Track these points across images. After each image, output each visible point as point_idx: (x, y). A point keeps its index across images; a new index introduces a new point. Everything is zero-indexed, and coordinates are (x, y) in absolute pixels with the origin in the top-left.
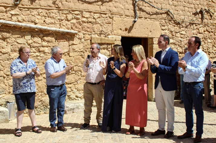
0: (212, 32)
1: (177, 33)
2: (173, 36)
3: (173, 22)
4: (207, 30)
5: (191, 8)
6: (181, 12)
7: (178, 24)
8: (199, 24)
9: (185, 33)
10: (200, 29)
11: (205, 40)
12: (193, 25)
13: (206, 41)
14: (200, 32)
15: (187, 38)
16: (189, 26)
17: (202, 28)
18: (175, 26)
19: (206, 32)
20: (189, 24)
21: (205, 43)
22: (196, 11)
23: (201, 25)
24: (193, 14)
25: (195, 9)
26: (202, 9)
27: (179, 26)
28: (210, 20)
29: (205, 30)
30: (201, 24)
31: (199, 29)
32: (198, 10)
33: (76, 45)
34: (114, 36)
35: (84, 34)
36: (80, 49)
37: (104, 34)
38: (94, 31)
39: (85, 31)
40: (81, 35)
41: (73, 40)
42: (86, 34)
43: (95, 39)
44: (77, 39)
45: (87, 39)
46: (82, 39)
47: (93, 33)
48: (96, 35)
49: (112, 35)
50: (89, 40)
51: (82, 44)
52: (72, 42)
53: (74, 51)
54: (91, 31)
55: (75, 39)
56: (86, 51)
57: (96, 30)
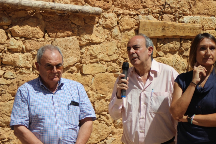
33: (100, 43)
34: (198, 17)
35: (118, 15)
36: (109, 56)
37: (171, 13)
38: (145, 7)
39: (121, 8)
40: (111, 17)
41: (90, 33)
42: (123, 14)
43: (149, 27)
44: (101, 28)
45: (126, 27)
46: (113, 28)
47: (143, 11)
48: (151, 16)
49: (194, 14)
50: (133, 31)
51: (115, 41)
52: (87, 37)
53: (95, 60)
54: (136, 7)
55: (95, 28)
56: (125, 59)
57: (151, 2)
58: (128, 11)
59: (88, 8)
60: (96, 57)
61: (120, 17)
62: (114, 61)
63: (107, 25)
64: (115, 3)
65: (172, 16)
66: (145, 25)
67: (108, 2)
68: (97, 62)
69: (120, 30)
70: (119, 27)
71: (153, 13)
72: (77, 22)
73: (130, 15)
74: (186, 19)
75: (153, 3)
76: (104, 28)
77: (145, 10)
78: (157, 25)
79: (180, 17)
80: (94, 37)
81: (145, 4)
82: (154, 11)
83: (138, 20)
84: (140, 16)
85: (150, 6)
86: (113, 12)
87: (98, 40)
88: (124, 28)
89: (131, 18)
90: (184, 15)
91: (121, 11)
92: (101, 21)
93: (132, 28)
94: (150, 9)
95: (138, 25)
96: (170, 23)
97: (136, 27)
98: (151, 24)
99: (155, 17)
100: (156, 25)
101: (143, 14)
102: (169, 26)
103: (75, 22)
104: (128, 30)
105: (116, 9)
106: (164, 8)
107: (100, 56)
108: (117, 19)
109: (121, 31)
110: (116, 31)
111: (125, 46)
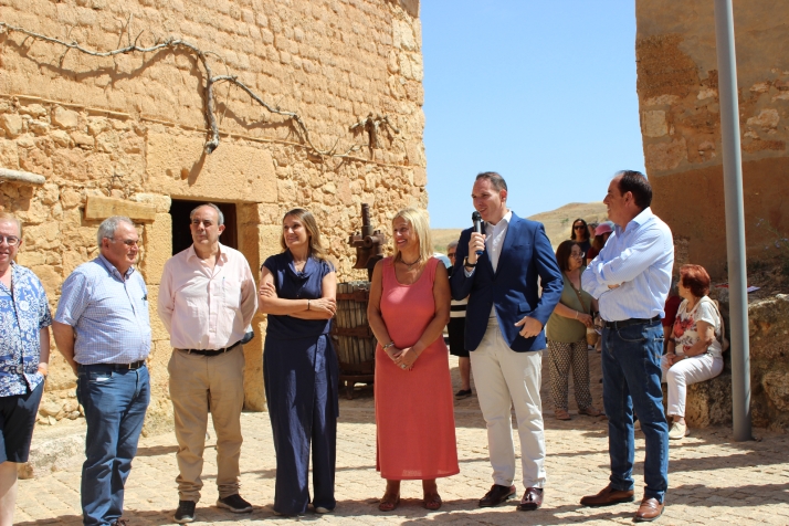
0: (394, 187)
1: (315, 187)
2: (308, 197)
3: (305, 153)
4: (383, 182)
5: (345, 111)
6: (322, 122)
7: (317, 159)
8: (364, 162)
9: (334, 187)
10: (366, 177)
11: (381, 212)
12: (349, 164)
13: (382, 215)
14: (368, 186)
15: (338, 204)
16: (342, 167)
17: (371, 175)
18: (309, 167)
19: (381, 189)
20: (341, 160)
21: (380, 220)
22: (358, 121)
23: (369, 166)
24: (350, 130)
25: (354, 114)
26: (371, 115)
27: (319, 166)
28: (389, 149)
29: (379, 181)
30: (368, 162)
31: (364, 179)
32: (364, 120)
33: (38, 224)
34: (151, 195)
35: (60, 187)
36: (49, 241)
37: (121, 188)
38: (91, 178)
39: (64, 177)
40: (52, 190)
41: (26, 208)
42: (66, 186)
43: (98, 205)
44: (39, 203)
45: (71, 204)
46: (53, 204)
47: (89, 183)
48: (98, 190)
49: (146, 191)
50: (77, 209)
51: (55, 222)
52: (22, 214)
53: (32, 247)
54: (81, 178)
55: (31, 203)
56: (67, 246)
57: (98, 172)
58: (71, 183)
59: (28, 176)
60: (33, 243)
61: (63, 190)
62: (54, 249)
63: (47, 199)
64: (56, 170)
65: (122, 193)
66: (93, 202)
67: (48, 168)
68: (34, 250)
69: (62, 207)
70: (61, 203)
71: (100, 187)
72: (12, 193)
73: (75, 187)
74: (138, 196)
75: (101, 173)
76: (43, 202)
77: (92, 181)
79: (131, 194)
80: (31, 215)
81: (91, 174)
82: (102, 184)
83: (84, 194)
84: (86, 190)
85: (97, 178)
86: (54, 183)
87: (35, 220)
88: (68, 205)
89: (76, 191)
90: (135, 191)
91: (63, 182)
92: (40, 194)
93: (77, 205)
94: (98, 181)
95: (85, 202)
96: (121, 201)
97: (82, 204)
98: (101, 200)
99: (103, 192)
100: (106, 203)
101: (89, 187)
102: (120, 205)
103: (8, 193)
104: (72, 207)
105: (58, 179)
106: (113, 181)
107: (39, 242)
108: (58, 192)
109: (63, 209)
110: (57, 208)
111: (69, 229)
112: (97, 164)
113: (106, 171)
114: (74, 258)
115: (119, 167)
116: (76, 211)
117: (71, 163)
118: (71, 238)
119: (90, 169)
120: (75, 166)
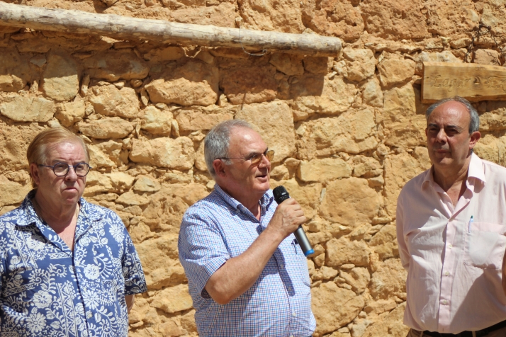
33: (336, 115)
35: (378, 53)
36: (357, 141)
37: (493, 48)
38: (435, 34)
39: (384, 36)
40: (361, 58)
41: (317, 92)
42: (388, 50)
43: (445, 78)
44: (339, 81)
45: (395, 78)
46: (366, 80)
47: (430, 43)
48: (448, 54)
50: (409, 86)
51: (369, 109)
52: (309, 100)
53: (327, 152)
54: (415, 35)
55: (326, 82)
56: (392, 147)
57: (448, 24)
58: (398, 44)
59: (311, 39)
60: (328, 145)
61: (381, 57)
62: (367, 153)
63: (353, 74)
64: (370, 26)
65: (494, 53)
66: (436, 73)
67: (355, 25)
69: (381, 84)
70: (379, 78)
71: (452, 48)
72: (288, 69)
73: (403, 51)
75: (453, 25)
76: (346, 80)
77: (436, 39)
78: (462, 74)
80: (324, 101)
81: (435, 27)
82: (456, 43)
83: (421, 62)
84: (425, 54)
85: (446, 32)
86: (365, 47)
87: (332, 108)
88: (390, 81)
89: (406, 58)
91: (382, 44)
92: (340, 66)
93: (407, 80)
94: (446, 39)
95: (420, 72)
96: (492, 66)
97: (417, 77)
98: (450, 70)
99: (457, 56)
101: (431, 50)
102: (488, 76)
103: (283, 69)
104: (399, 84)
105: (372, 39)
106: (478, 35)
107: (338, 143)
108: (374, 61)
109: (383, 88)
110: (372, 86)
111: (393, 119)
112: (445, 10)
113: (463, 20)
114: (404, 165)
115: (488, 11)
116: (408, 90)
117: (396, 12)
118: (399, 133)
119: (432, 19)
120: (404, 16)
